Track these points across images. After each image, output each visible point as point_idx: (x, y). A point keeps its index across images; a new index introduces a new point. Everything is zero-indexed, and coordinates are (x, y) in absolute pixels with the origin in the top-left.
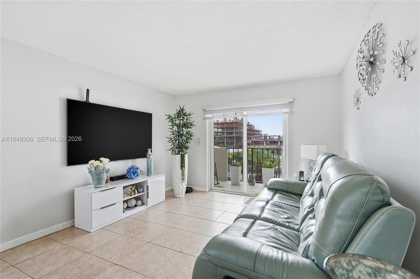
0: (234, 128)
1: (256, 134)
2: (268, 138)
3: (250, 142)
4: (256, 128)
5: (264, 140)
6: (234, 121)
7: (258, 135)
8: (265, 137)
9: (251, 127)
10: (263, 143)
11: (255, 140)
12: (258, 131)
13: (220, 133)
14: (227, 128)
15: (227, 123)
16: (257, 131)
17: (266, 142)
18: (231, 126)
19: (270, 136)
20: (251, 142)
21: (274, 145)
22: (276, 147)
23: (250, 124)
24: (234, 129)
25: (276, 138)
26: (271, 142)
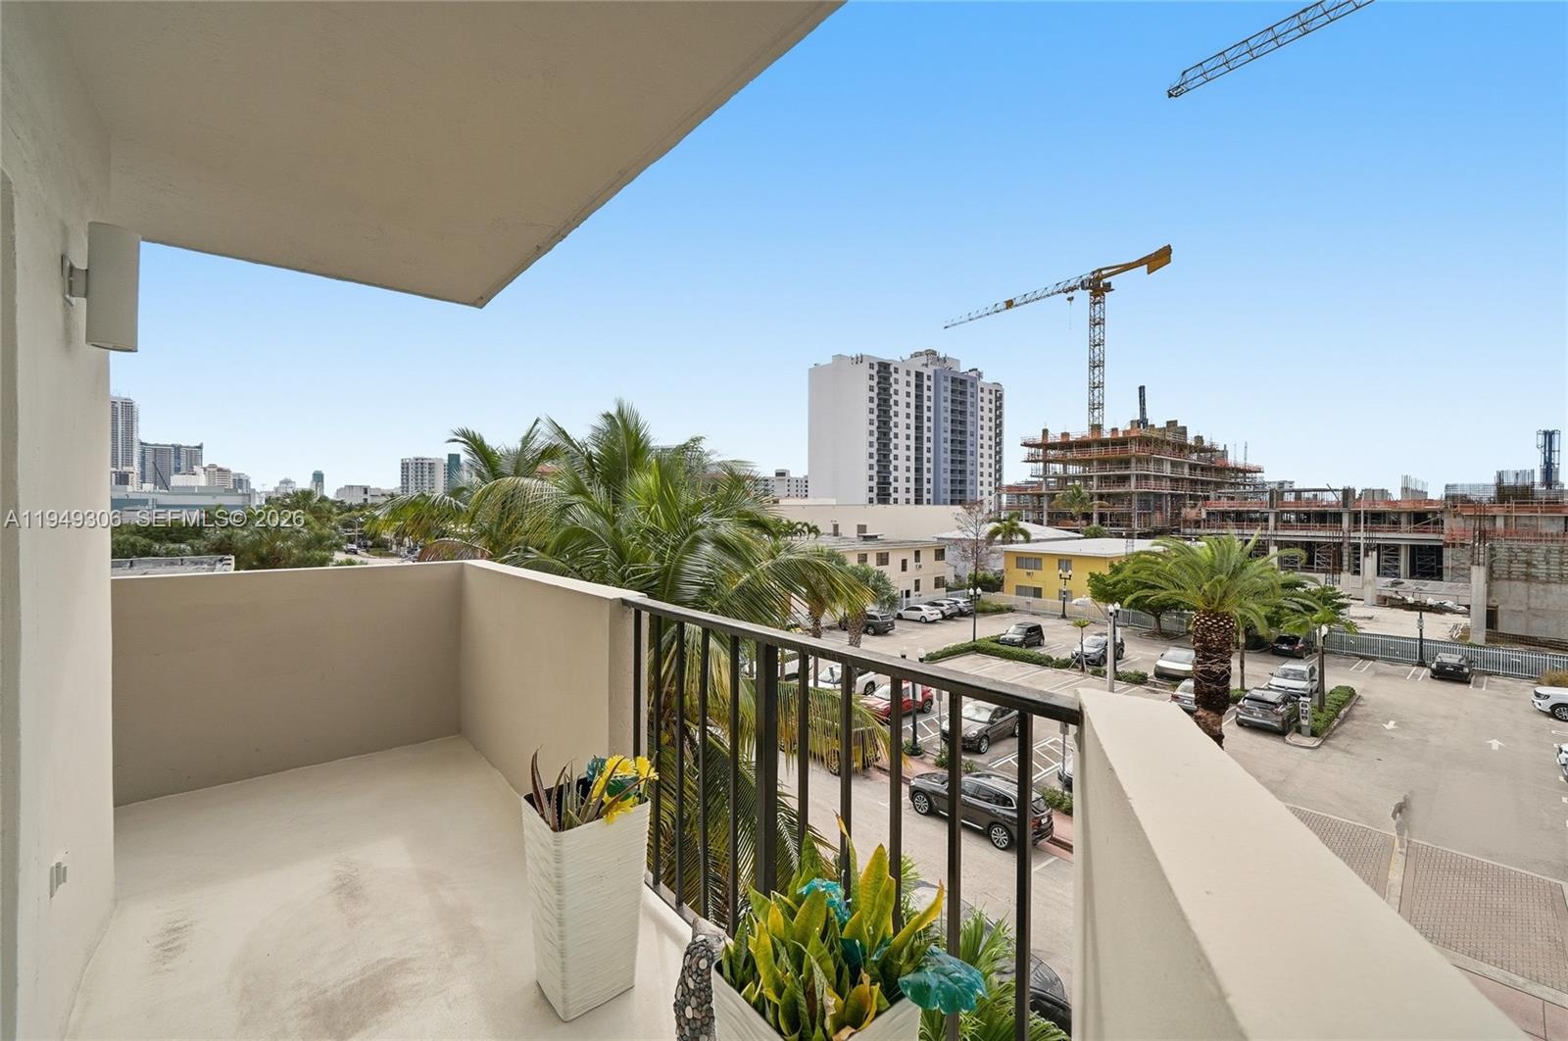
0: (1133, 460)
1: (1232, 484)
2: (1290, 497)
3: (1204, 516)
4: (1235, 458)
5: (1271, 506)
6: (1132, 435)
7: (1244, 485)
8: (1277, 493)
9: (1209, 455)
10: (1266, 520)
11: (1225, 505)
12: (1245, 471)
13: (1074, 481)
14: (1103, 462)
15: (1104, 443)
16: (1239, 470)
17: (1278, 516)
18: (1117, 453)
19: (1298, 493)
20: (1208, 514)
21: (1320, 530)
22: (1326, 537)
23: (1206, 444)
24: (1133, 465)
25: (1330, 497)
26: (1307, 514)
